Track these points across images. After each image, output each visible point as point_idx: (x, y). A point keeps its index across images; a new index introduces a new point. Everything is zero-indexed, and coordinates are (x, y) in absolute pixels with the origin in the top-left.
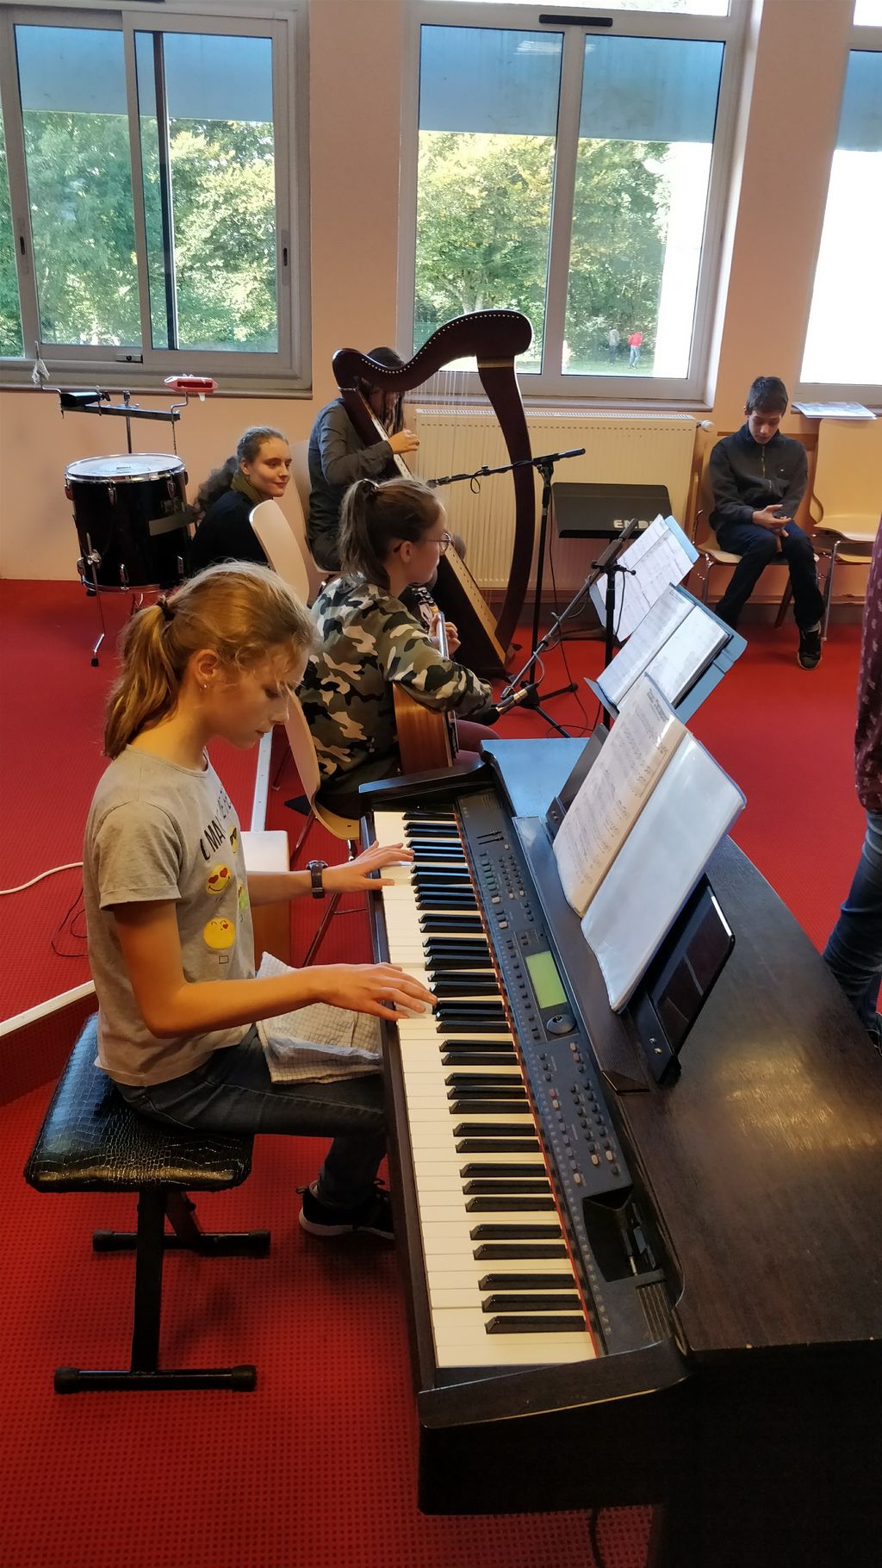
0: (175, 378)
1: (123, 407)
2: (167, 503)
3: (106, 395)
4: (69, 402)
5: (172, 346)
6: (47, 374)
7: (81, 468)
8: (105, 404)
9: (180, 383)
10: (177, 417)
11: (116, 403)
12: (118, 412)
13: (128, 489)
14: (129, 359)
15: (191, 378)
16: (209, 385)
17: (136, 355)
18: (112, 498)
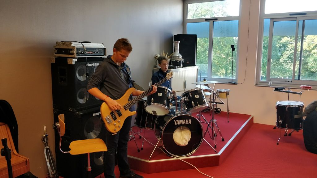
0: (302, 86)
1: (288, 91)
2: (299, 112)
3: (284, 89)
4: (276, 89)
5: (299, 79)
6: (272, 84)
7: (280, 103)
8: (284, 90)
9: (304, 87)
10: (301, 94)
11: (287, 90)
12: (287, 92)
13: (290, 108)
14: (289, 81)
15: (306, 86)
16: (310, 87)
17: (290, 81)
18: (287, 110)
